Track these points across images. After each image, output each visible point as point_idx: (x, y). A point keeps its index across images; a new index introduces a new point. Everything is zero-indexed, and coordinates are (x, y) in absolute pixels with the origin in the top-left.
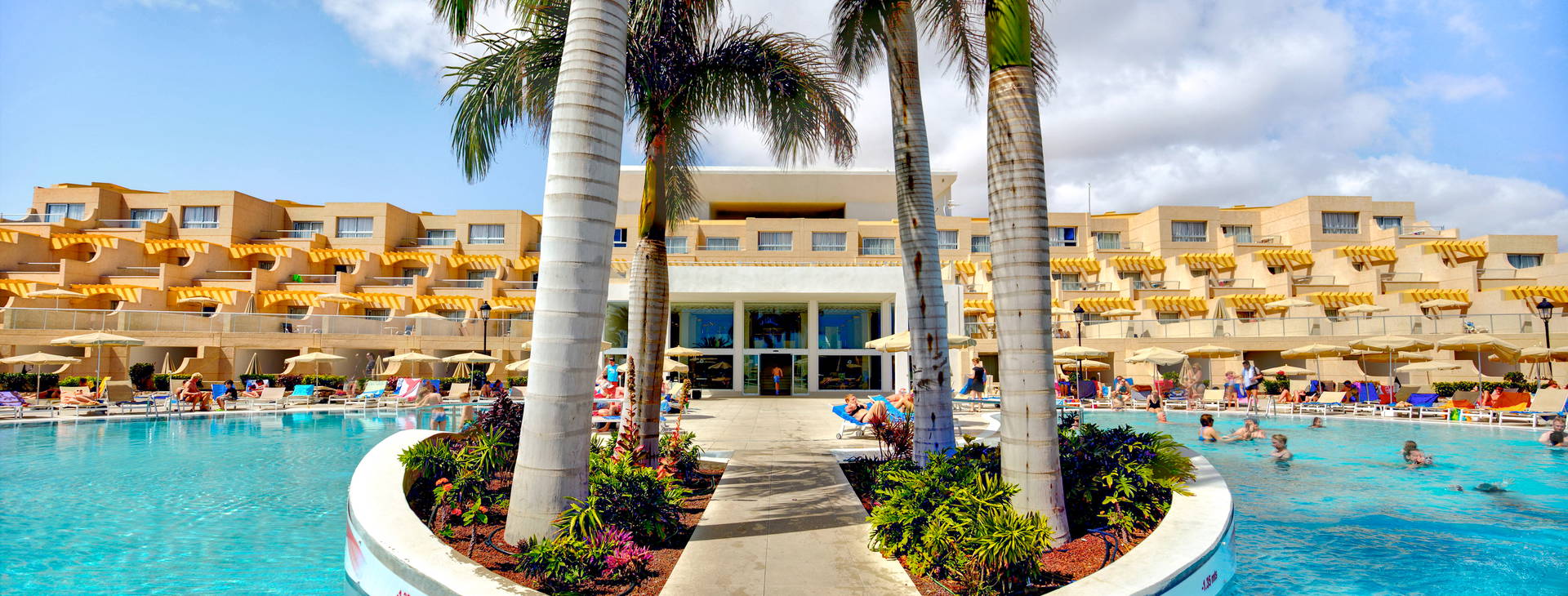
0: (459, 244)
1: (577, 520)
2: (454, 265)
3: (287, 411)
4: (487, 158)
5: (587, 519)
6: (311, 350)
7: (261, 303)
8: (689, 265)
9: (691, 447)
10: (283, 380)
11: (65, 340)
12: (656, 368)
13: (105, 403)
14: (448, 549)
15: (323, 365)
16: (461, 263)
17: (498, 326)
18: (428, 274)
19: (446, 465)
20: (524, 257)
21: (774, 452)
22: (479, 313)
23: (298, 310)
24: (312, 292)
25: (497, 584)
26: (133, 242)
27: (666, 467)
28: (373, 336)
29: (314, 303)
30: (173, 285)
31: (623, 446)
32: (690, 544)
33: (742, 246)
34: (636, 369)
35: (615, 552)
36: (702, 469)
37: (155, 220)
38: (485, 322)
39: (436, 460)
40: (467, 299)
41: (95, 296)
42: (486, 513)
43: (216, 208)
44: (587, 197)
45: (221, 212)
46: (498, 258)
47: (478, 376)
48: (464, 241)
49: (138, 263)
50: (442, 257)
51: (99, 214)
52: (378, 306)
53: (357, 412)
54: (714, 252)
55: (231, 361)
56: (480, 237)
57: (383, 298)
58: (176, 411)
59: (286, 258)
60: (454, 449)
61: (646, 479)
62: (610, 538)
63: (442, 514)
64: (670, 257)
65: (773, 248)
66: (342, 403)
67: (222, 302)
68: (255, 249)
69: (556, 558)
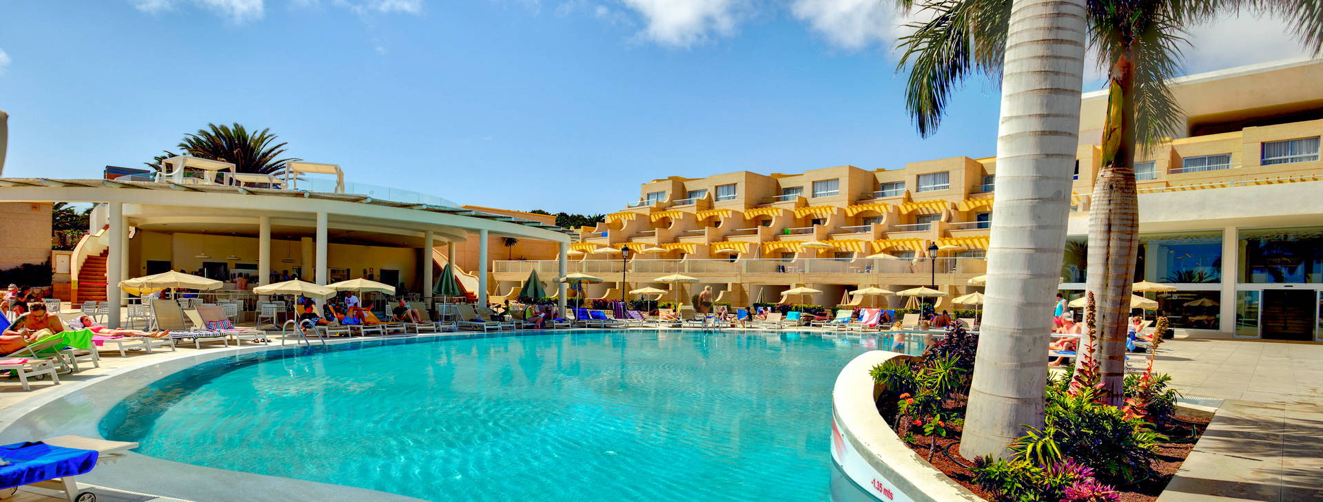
0: (908, 193)
1: (1034, 448)
2: (904, 212)
3: (783, 330)
4: (938, 112)
5: (1044, 447)
6: (798, 286)
7: (764, 250)
8: (1159, 191)
9: (1164, 390)
10: (780, 308)
11: (660, 279)
12: (1121, 304)
13: (681, 320)
14: (912, 452)
15: (806, 297)
16: (910, 210)
17: (944, 263)
18: (883, 222)
19: (907, 382)
20: (968, 199)
21: (1287, 407)
22: (927, 253)
23: (788, 255)
24: (797, 241)
25: (956, 491)
26: (690, 214)
27: (1133, 407)
28: (841, 274)
29: (798, 249)
30: (713, 241)
31: (1081, 381)
32: (1165, 493)
33: (1236, 163)
34: (1097, 304)
35: (1074, 485)
36: (1178, 415)
37: (701, 198)
38: (933, 261)
39: (899, 377)
40: (917, 241)
41: (673, 250)
42: (944, 428)
43: (735, 184)
44: (1043, 133)
45: (738, 187)
46: (943, 202)
47: (927, 308)
48: (913, 189)
49: (693, 227)
50: (894, 206)
51: (673, 197)
52: (844, 250)
53: (830, 334)
54: (1195, 175)
55: (747, 293)
56: (927, 186)
57: (848, 243)
58: (718, 327)
59: (779, 217)
60: (914, 369)
61: (1109, 417)
62: (1067, 470)
63: (905, 422)
64: (1141, 185)
65: (1286, 161)
66: (820, 326)
67: (741, 252)
68: (759, 212)
69: (1012, 479)
